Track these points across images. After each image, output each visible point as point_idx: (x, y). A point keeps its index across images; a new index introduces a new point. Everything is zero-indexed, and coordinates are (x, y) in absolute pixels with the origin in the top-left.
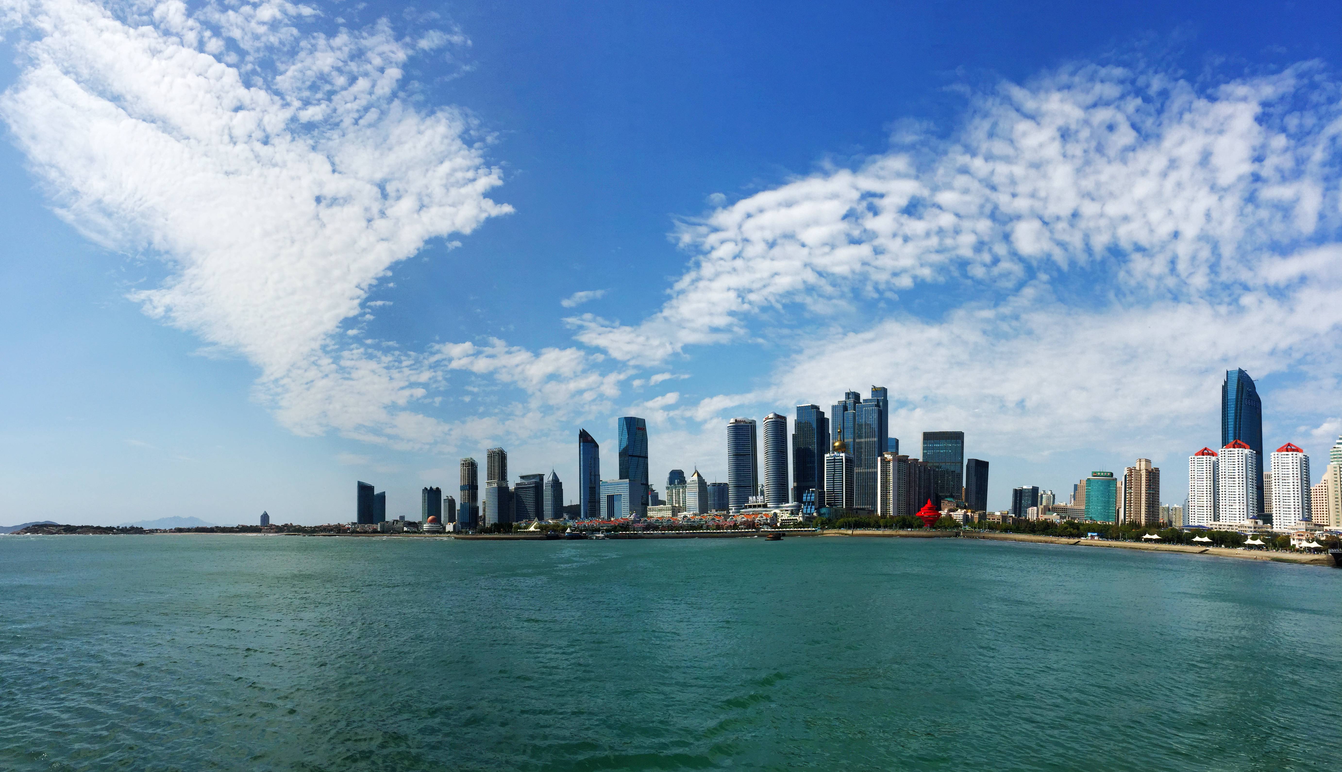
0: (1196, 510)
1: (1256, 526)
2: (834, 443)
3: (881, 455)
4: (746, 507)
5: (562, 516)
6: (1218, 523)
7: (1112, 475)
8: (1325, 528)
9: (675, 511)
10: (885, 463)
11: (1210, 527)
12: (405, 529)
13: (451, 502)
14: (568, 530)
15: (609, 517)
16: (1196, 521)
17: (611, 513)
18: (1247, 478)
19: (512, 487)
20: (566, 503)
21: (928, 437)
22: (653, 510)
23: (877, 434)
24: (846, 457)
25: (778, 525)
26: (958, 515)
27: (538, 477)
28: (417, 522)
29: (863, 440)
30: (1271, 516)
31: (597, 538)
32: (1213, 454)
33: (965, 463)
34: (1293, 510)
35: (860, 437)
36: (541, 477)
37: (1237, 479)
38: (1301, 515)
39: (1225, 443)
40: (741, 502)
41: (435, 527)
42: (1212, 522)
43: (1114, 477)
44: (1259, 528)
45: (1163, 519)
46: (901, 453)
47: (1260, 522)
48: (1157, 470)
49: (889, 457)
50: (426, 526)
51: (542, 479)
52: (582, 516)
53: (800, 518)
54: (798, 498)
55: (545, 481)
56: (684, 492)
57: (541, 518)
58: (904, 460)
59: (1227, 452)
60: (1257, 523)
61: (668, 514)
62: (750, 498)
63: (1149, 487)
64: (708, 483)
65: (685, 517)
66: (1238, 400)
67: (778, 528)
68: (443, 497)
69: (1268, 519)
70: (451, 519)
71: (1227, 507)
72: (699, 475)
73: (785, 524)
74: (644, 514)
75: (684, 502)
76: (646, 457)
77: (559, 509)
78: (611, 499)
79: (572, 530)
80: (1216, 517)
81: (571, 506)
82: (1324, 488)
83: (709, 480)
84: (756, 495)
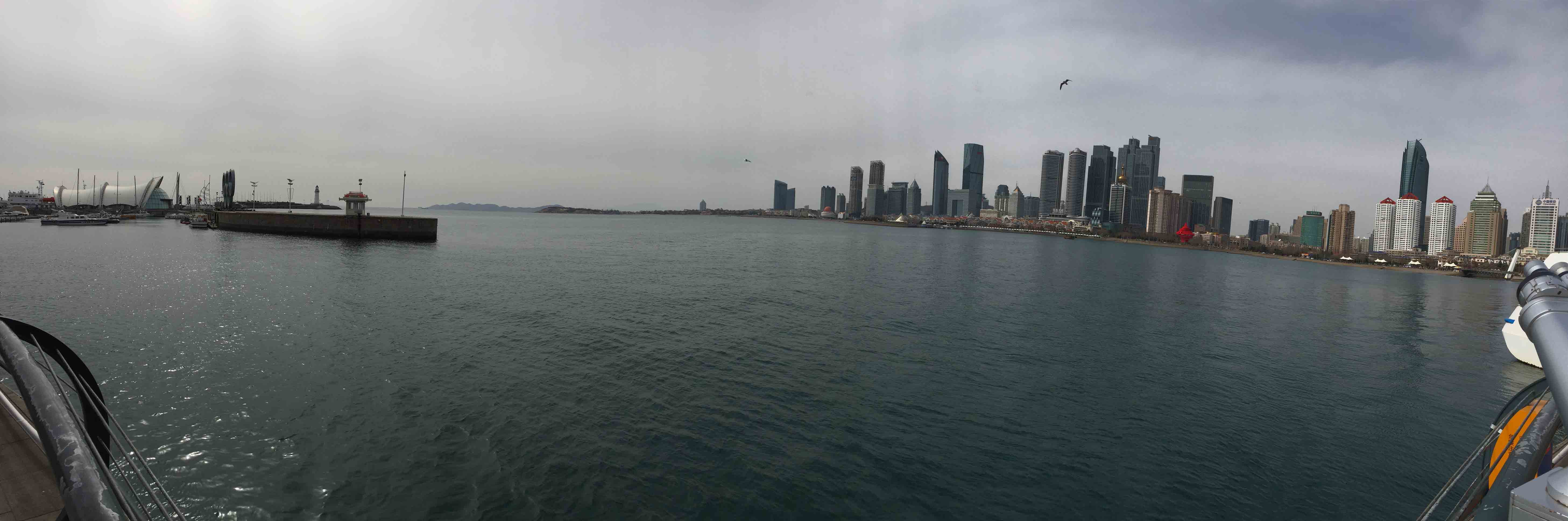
0: (1378, 241)
1: (1417, 252)
2: (1118, 177)
3: (1152, 189)
4: (1050, 216)
5: (919, 213)
6: (1392, 250)
7: (1321, 214)
8: (1461, 254)
9: (1000, 214)
10: (1155, 195)
11: (1386, 252)
12: (809, 215)
13: (842, 198)
14: (924, 223)
15: (953, 216)
16: (1378, 248)
17: (955, 212)
18: (1414, 220)
19: (886, 190)
20: (923, 204)
21: (1187, 179)
22: (985, 212)
23: (1150, 173)
24: (1126, 187)
25: (1073, 230)
26: (1207, 236)
27: (905, 185)
28: (817, 210)
29: (1140, 176)
30: (1427, 246)
31: (944, 228)
32: (1393, 203)
33: (1214, 199)
34: (1442, 242)
35: (1137, 173)
36: (906, 184)
37: (1407, 221)
38: (1446, 246)
39: (1402, 195)
40: (1048, 211)
41: (830, 214)
42: (1389, 250)
43: (1322, 215)
44: (1419, 254)
45: (1355, 246)
46: (1167, 188)
47: (1420, 250)
48: (1354, 212)
49: (1157, 190)
50: (823, 214)
51: (907, 186)
52: (934, 214)
53: (1089, 228)
54: (1088, 213)
55: (909, 187)
56: (1007, 202)
57: (904, 213)
58: (1169, 193)
59: (1402, 202)
60: (1417, 250)
61: (995, 215)
62: (1054, 210)
63: (1347, 224)
64: (1025, 197)
65: (1006, 218)
66: (1414, 165)
67: (1073, 233)
68: (837, 194)
69: (1425, 248)
70: (842, 210)
71: (1399, 239)
72: (1019, 190)
73: (1077, 230)
74: (978, 214)
75: (1007, 208)
76: (983, 174)
77: (917, 208)
78: (955, 202)
79: (927, 223)
80: (1391, 246)
81: (926, 206)
82: (1463, 227)
83: (1026, 194)
84: (1059, 208)
